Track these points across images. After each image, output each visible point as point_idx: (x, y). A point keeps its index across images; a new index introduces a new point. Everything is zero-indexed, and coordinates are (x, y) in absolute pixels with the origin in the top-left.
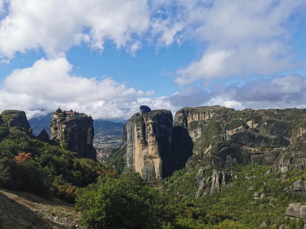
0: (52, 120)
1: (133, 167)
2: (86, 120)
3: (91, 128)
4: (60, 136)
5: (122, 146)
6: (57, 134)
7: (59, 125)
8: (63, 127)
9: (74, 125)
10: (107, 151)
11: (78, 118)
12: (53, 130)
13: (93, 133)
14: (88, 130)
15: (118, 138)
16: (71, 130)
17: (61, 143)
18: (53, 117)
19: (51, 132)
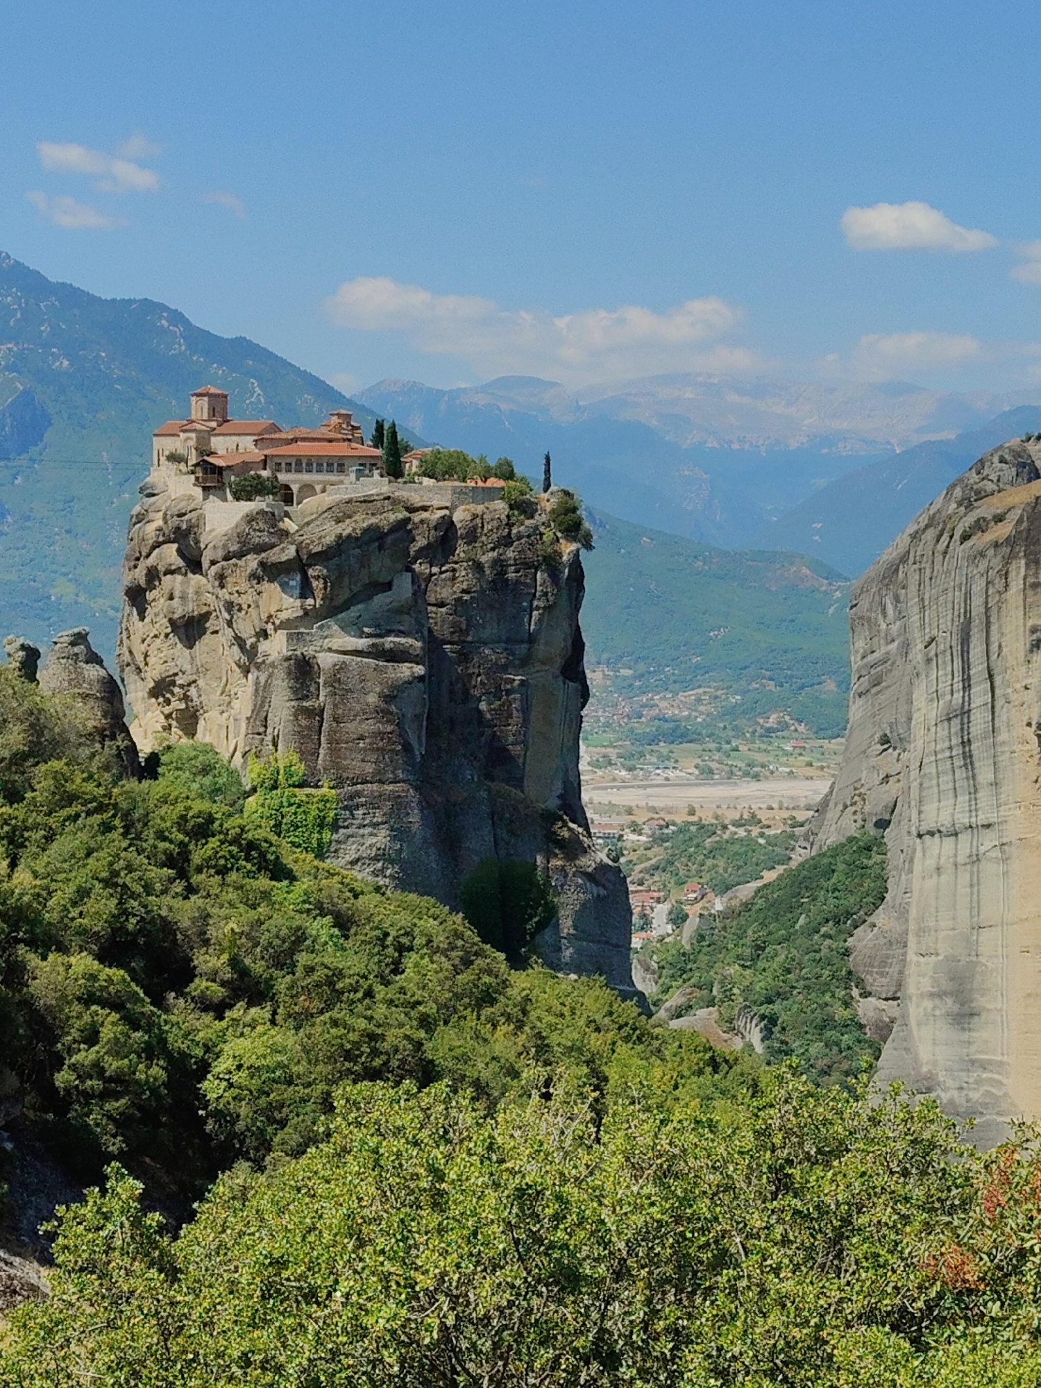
0: (152, 527)
1: (984, 1066)
2: (510, 533)
3: (565, 624)
4: (236, 704)
5: (833, 813)
6: (199, 689)
7: (224, 590)
8: (266, 615)
9: (388, 586)
10: (652, 862)
11: (426, 510)
12: (158, 641)
13: (581, 684)
14: (536, 645)
15: (771, 720)
16: (362, 643)
17: (254, 790)
18: (156, 492)
19: (140, 659)
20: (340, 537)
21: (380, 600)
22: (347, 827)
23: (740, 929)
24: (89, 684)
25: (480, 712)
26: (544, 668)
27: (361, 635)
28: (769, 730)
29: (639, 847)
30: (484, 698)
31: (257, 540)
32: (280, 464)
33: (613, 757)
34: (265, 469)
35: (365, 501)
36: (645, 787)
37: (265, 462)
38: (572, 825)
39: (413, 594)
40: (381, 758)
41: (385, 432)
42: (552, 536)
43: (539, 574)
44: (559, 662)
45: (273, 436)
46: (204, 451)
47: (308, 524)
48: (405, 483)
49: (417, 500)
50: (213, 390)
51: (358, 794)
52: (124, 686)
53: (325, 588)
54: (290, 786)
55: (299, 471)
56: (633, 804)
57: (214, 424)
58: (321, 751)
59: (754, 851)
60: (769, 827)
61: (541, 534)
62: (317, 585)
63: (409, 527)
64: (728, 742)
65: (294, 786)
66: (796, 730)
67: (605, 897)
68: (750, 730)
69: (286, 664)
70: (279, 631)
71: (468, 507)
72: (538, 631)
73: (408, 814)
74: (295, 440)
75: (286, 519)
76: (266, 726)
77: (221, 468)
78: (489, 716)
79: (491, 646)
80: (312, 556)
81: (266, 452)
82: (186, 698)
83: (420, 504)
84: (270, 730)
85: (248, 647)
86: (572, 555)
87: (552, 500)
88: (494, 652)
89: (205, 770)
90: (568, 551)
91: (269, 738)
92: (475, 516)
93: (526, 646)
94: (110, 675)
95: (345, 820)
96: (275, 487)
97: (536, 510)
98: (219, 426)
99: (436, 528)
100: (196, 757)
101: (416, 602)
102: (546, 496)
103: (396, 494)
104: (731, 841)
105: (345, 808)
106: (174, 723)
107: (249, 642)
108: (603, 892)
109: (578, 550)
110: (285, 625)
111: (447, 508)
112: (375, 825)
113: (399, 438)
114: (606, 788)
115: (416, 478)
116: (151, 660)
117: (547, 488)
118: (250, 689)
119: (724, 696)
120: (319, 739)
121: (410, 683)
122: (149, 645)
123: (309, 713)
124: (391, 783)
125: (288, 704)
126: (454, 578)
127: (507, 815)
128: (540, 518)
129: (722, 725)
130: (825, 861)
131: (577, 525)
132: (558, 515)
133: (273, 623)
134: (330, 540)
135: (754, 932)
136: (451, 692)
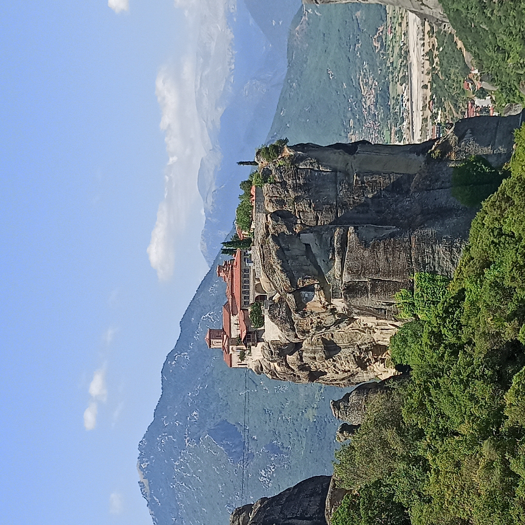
0: (278, 368)
2: (279, 182)
3: (327, 153)
4: (370, 325)
5: (427, 11)
6: (362, 344)
7: (310, 330)
8: (323, 309)
9: (307, 245)
10: (452, 108)
11: (268, 226)
12: (337, 365)
13: (358, 144)
14: (338, 168)
15: (377, 46)
16: (337, 260)
17: (415, 315)
18: (260, 366)
19: (346, 374)
20: (282, 271)
21: (315, 250)
22: (434, 267)
23: (488, 60)
24: (359, 400)
25: (373, 197)
26: (350, 164)
27: (333, 260)
28: (382, 45)
29: (444, 114)
30: (366, 196)
31: (284, 314)
32: (245, 302)
33: (397, 129)
34: (248, 310)
35: (264, 258)
36: (412, 112)
37: (243, 310)
38: (433, 149)
39: (312, 233)
40: (398, 249)
41: (228, 248)
42: (281, 160)
43: (300, 167)
44: (347, 156)
45: (231, 306)
46: (238, 341)
47: (275, 287)
48: (254, 237)
49: (262, 231)
50: (208, 337)
51: (417, 261)
52: (360, 383)
53: (309, 278)
54: (413, 296)
55: (248, 293)
56: (421, 118)
57: (225, 336)
58: (394, 280)
59: (446, 53)
60: (433, 45)
61: (280, 166)
62: (308, 282)
63: (277, 235)
64: (389, 68)
65: (413, 294)
66: (382, 32)
67: (471, 130)
68: (382, 56)
69: (349, 299)
70: (332, 302)
71: (266, 205)
72: (330, 167)
73: (427, 234)
74: (232, 294)
75: (273, 299)
76: (381, 309)
77: (247, 333)
78: (375, 193)
79: (339, 192)
80: (292, 286)
81: (239, 309)
82: (367, 351)
83: (265, 229)
84: (383, 307)
85: (340, 318)
86: (291, 150)
87: (262, 161)
88: (341, 190)
89: (404, 340)
90: (288, 152)
91: (387, 307)
92: (271, 201)
93: (338, 173)
94: (355, 390)
95: (431, 268)
96: (257, 304)
97: (267, 168)
98: (225, 334)
99: (277, 221)
100: (398, 345)
101: (315, 231)
102: (260, 164)
103: (260, 242)
104: (441, 65)
105: (424, 268)
106: (380, 357)
107: (337, 318)
108: (469, 131)
109: (288, 147)
110: (328, 299)
111: (266, 216)
112: (433, 252)
113: (230, 241)
114: (413, 133)
115: (251, 232)
116: (347, 368)
117: (255, 163)
118: (362, 318)
119: (364, 71)
120: (388, 281)
121: (358, 234)
122: (339, 370)
123: (374, 286)
124: (411, 244)
125: (370, 298)
126: (303, 211)
127: (428, 182)
128: (272, 167)
129: (379, 72)
130: (452, 14)
131: (275, 147)
132: (270, 157)
133: (328, 305)
134: (284, 276)
135: (490, 51)
136: (363, 213)
